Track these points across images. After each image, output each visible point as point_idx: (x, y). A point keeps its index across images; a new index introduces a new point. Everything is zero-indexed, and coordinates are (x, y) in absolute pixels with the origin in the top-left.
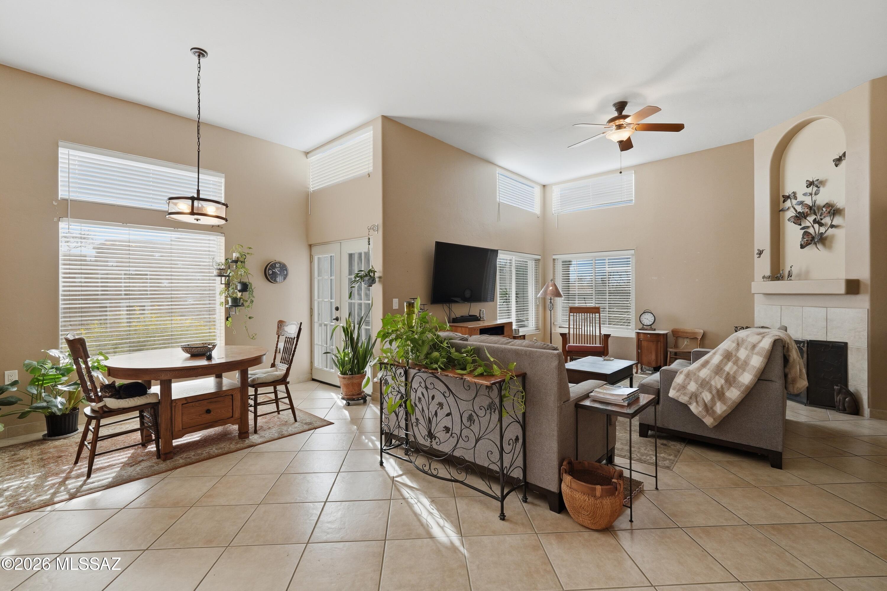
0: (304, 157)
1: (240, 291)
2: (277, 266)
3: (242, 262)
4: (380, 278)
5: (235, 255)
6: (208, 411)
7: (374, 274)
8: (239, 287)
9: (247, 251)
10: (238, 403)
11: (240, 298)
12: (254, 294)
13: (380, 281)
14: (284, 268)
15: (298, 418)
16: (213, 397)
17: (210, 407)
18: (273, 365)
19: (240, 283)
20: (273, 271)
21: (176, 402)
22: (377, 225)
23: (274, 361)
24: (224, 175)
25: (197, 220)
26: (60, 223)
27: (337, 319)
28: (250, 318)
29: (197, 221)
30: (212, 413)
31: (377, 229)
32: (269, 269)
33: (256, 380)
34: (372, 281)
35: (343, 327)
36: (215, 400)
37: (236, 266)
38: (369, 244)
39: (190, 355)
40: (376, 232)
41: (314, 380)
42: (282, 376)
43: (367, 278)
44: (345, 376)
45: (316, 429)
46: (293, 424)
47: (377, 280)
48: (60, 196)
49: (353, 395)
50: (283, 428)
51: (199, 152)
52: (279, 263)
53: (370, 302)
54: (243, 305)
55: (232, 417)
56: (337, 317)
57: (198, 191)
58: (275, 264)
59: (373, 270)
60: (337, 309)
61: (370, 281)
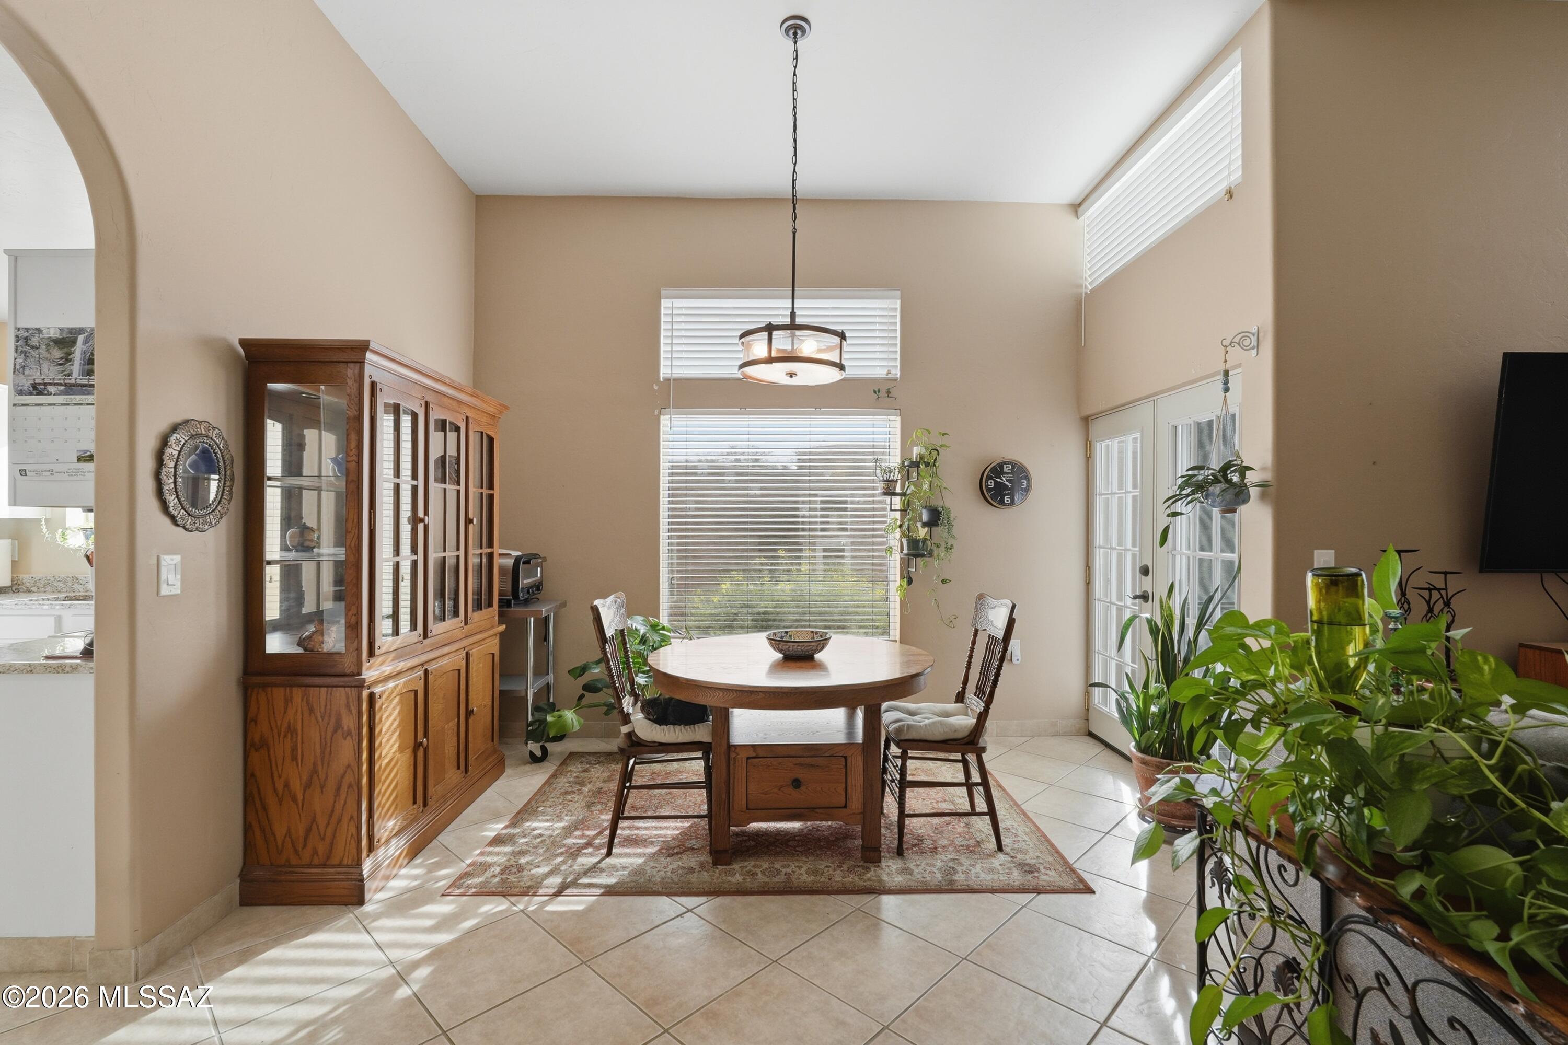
0: (1070, 218)
1: (925, 525)
2: (1005, 470)
3: (927, 464)
4: (1263, 485)
5: (916, 451)
6: (797, 783)
7: (1243, 476)
8: (925, 517)
9: (938, 441)
10: (857, 779)
11: (925, 540)
12: (955, 531)
13: (1263, 497)
14: (1020, 472)
15: (1005, 841)
16: (805, 755)
17: (801, 774)
18: (960, 698)
19: (925, 507)
20: (996, 482)
21: (737, 751)
22: (1254, 330)
23: (964, 688)
24: (898, 293)
25: (791, 375)
26: (662, 417)
27: (1144, 597)
28: (944, 581)
29: (791, 377)
30: (803, 788)
31: (1254, 343)
32: (989, 478)
33: (903, 731)
34: (1239, 494)
35: (1149, 621)
36: (808, 760)
37: (918, 474)
38: (1227, 390)
39: (782, 656)
40: (1255, 351)
41: (1091, 735)
42: (966, 733)
43: (1216, 489)
44: (1148, 758)
45: (1039, 893)
46: (990, 856)
47: (1254, 492)
48: (662, 376)
49: (1174, 816)
50: (963, 859)
51: (794, 234)
52: (1010, 463)
53: (1234, 557)
54: (931, 554)
55: (845, 807)
56: (1145, 592)
57: (793, 315)
58: (1001, 465)
59: (1239, 462)
60: (1145, 571)
61: (1229, 496)
